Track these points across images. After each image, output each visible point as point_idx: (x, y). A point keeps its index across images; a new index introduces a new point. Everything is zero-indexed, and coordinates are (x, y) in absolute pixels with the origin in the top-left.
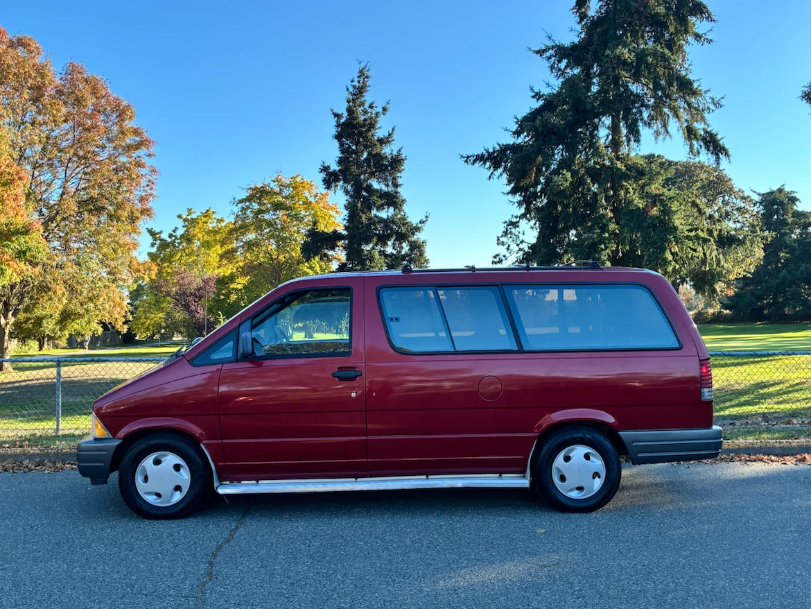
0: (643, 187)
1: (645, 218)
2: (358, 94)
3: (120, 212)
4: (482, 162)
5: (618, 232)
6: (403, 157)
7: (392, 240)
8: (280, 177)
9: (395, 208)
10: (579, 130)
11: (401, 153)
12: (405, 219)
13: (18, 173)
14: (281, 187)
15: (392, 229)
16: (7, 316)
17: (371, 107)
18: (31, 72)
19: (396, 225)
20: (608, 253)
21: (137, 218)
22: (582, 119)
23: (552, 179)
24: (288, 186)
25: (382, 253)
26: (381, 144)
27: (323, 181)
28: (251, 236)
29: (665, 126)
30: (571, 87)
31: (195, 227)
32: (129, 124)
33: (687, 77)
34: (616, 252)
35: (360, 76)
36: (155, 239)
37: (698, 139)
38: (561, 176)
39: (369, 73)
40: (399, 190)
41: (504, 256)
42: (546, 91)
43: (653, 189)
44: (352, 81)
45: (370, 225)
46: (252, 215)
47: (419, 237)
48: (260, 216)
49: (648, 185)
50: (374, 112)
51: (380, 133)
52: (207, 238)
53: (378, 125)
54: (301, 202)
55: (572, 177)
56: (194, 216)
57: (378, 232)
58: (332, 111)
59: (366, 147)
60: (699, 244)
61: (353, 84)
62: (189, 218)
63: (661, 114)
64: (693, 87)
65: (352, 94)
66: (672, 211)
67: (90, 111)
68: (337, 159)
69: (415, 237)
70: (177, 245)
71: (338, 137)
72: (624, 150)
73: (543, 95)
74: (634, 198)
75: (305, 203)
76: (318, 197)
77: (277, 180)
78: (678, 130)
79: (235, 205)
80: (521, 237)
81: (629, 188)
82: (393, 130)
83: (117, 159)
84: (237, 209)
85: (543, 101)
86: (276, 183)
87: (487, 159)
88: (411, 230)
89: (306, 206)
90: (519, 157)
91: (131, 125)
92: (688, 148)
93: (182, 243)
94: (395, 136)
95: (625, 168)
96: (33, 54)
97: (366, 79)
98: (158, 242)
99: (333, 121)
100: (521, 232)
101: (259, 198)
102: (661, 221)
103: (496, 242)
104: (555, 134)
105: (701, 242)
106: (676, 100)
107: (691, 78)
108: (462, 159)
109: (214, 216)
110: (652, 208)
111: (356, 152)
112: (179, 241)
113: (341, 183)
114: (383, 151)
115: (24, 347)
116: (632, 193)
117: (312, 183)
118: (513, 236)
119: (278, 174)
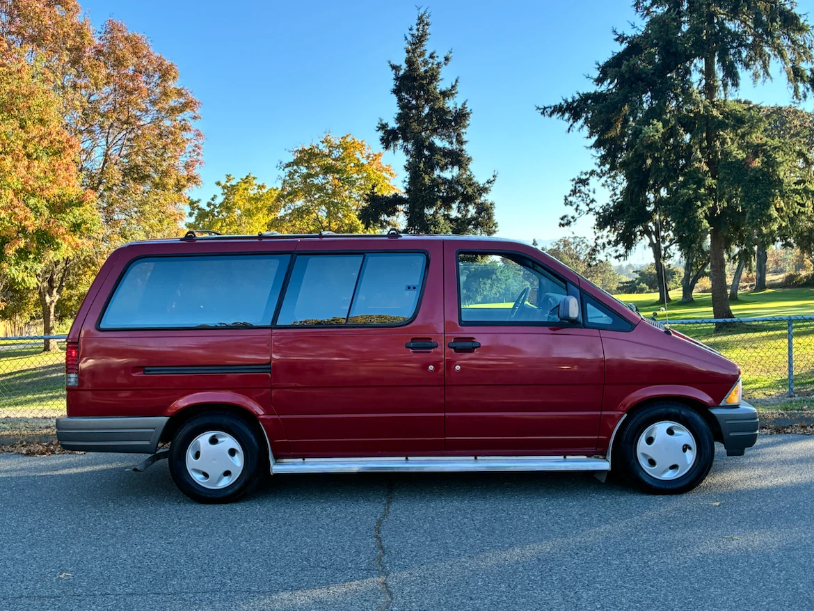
0: (743, 137)
1: (746, 170)
2: (417, 43)
3: (166, 180)
4: (560, 113)
5: (715, 187)
6: (468, 110)
7: (457, 203)
8: (329, 138)
9: (460, 167)
10: (669, 75)
11: (466, 106)
12: (471, 179)
13: (68, 140)
14: (331, 149)
15: (457, 191)
16: (52, 293)
17: (432, 57)
18: (70, 32)
19: (461, 186)
20: (704, 211)
21: (184, 186)
22: (673, 63)
23: (642, 130)
24: (338, 147)
25: (447, 217)
26: (444, 98)
27: (381, 140)
28: (300, 202)
29: (765, 67)
30: (661, 27)
31: (234, 194)
32: (172, 85)
33: (793, 11)
34: (713, 210)
35: (420, 24)
36: (193, 209)
37: (804, 81)
38: (651, 126)
39: (429, 20)
40: (464, 147)
41: (573, 218)
42: (630, 33)
43: (755, 138)
44: (411, 30)
45: (433, 187)
46: (300, 180)
47: (486, 198)
48: (308, 180)
49: (748, 134)
50: (436, 63)
51: (442, 85)
52: (248, 206)
53: (440, 77)
54: (352, 165)
55: (663, 127)
56: (234, 183)
57: (441, 194)
58: (389, 62)
59: (427, 101)
60: (808, 198)
61: (411, 32)
62: (228, 184)
63: (761, 54)
64: (799, 22)
65: (411, 44)
66: (777, 162)
67: (131, 73)
68: (396, 116)
69: (482, 199)
70: (216, 214)
71: (397, 92)
72: (720, 95)
73: (626, 38)
74: (732, 148)
75: (356, 165)
76: (371, 159)
77: (326, 141)
78: (781, 72)
79: (281, 170)
80: (592, 196)
81: (726, 138)
82: (456, 81)
83: (161, 124)
84: (284, 174)
85: (627, 44)
86: (325, 144)
87: (566, 109)
88: (478, 191)
89: (357, 169)
90: (604, 107)
91: (174, 86)
92: (792, 91)
93: (221, 212)
94: (458, 88)
95: (721, 116)
96: (72, 13)
97: (426, 27)
98: (196, 212)
99: (392, 74)
100: (592, 190)
101: (308, 161)
102: (764, 174)
103: (564, 202)
104: (642, 80)
105: (810, 196)
106: (778, 38)
107: (796, 13)
108: (539, 111)
109: (255, 182)
110: (754, 159)
111: (417, 107)
112: (218, 210)
113: (401, 141)
114: (446, 106)
115: (61, 325)
116: (730, 143)
117: (364, 143)
118: (582, 195)
119: (327, 134)
